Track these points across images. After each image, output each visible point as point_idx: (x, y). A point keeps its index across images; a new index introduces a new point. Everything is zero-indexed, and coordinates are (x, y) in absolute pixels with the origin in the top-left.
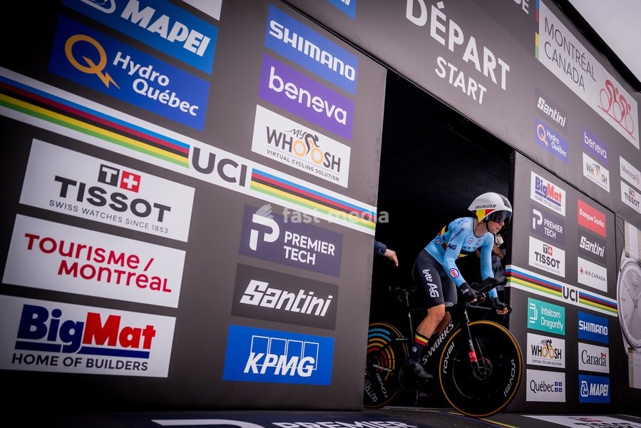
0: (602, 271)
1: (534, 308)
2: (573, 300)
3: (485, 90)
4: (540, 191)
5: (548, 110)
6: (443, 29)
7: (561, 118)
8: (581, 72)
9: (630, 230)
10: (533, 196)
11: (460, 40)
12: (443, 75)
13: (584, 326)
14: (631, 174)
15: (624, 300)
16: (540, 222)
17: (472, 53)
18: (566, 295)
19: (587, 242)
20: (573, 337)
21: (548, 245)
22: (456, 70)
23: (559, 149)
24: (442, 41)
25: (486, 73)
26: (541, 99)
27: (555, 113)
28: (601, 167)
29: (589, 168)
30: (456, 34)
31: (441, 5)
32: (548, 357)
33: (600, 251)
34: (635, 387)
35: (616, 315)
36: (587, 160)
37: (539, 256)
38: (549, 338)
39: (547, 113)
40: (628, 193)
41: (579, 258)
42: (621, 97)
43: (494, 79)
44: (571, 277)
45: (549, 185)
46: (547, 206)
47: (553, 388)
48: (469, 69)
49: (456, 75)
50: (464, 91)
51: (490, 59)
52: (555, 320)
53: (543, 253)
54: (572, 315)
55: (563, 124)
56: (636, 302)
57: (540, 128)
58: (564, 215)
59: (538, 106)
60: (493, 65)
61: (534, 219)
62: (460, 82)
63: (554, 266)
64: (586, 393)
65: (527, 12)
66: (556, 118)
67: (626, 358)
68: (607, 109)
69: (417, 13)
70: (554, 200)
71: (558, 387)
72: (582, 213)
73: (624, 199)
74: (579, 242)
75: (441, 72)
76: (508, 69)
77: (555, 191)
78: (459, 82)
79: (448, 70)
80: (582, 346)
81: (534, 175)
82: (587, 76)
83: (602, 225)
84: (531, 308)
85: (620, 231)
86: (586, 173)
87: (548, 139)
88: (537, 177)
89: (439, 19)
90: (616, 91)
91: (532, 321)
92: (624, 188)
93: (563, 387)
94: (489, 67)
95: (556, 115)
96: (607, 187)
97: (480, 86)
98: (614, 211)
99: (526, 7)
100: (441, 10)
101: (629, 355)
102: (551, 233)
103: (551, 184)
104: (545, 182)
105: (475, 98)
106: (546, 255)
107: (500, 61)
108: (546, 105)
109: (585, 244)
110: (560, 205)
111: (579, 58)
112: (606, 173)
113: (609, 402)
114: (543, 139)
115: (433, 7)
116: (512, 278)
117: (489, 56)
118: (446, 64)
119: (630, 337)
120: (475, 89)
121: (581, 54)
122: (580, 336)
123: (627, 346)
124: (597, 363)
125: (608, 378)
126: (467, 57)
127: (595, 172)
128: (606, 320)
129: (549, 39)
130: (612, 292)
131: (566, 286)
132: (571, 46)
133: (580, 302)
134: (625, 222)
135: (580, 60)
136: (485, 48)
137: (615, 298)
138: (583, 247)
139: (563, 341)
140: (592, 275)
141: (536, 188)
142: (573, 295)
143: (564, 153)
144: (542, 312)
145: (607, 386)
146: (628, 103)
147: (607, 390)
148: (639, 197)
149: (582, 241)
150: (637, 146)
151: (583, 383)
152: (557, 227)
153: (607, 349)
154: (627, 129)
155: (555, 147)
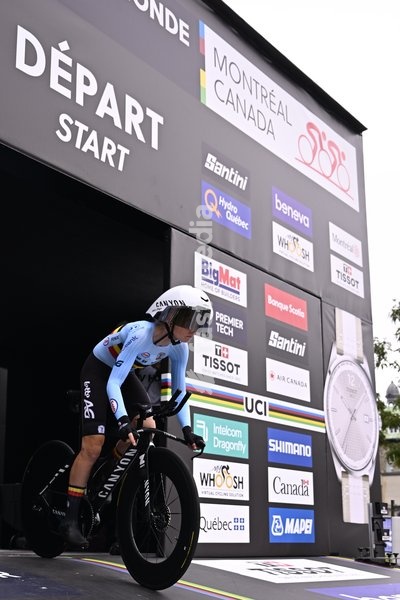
0: (304, 375)
1: (204, 427)
2: (260, 413)
3: (128, 152)
4: (208, 277)
5: (220, 170)
6: (68, 77)
7: (239, 178)
8: (269, 115)
9: (345, 319)
10: (199, 283)
11: (92, 90)
12: (67, 138)
13: (275, 446)
14: (346, 245)
15: (334, 410)
17: (109, 105)
18: (250, 408)
19: (280, 338)
20: (259, 462)
21: (223, 345)
22: (87, 129)
23: (237, 220)
24: (67, 93)
25: (128, 130)
26: (210, 156)
27: (232, 172)
28: (300, 238)
29: (281, 241)
30: (87, 82)
31: (64, 46)
32: (224, 486)
33: (299, 349)
34: (352, 522)
35: (323, 431)
36: (279, 231)
37: (208, 360)
38: (225, 464)
39: (219, 173)
40: (342, 270)
41: (268, 360)
42: (331, 144)
43: (140, 136)
44: (257, 383)
45: (221, 268)
46: (219, 294)
47: (232, 526)
48: (105, 127)
49: (86, 135)
50: (97, 156)
51: (134, 111)
52: (235, 440)
53: (215, 357)
54: (259, 433)
55: (243, 186)
56: (353, 412)
57: (210, 194)
58: (245, 306)
59: (207, 165)
60: (140, 118)
62: (92, 144)
63: (231, 372)
64: (279, 530)
65: (187, 43)
66: (232, 179)
67: (339, 484)
68: (309, 161)
69: (31, 59)
70: (230, 286)
71: (239, 524)
72: (270, 300)
73: (335, 279)
74: (268, 339)
75: (64, 133)
76: (161, 121)
77: (230, 275)
78: (90, 145)
79: (74, 130)
80: (272, 472)
81: (199, 258)
82: (278, 120)
83: (302, 314)
84: (198, 426)
85: (330, 322)
86: (277, 249)
87: (221, 208)
88: (204, 261)
89: (62, 65)
90: (322, 136)
92: (336, 264)
93: (247, 524)
94: (133, 121)
95: (233, 176)
96: (309, 265)
97: (120, 147)
98: (321, 296)
99: (185, 37)
100: (65, 52)
101: (344, 481)
102: (227, 330)
103: (225, 267)
104: (216, 265)
105: (112, 164)
106: (220, 358)
107: (150, 112)
108: (218, 164)
109: (276, 341)
110: (238, 293)
111: (266, 97)
112: (309, 246)
113: (313, 541)
114: (214, 209)
115: (53, 49)
117: (133, 107)
118: (71, 122)
119: (345, 458)
120: (113, 151)
121: (269, 91)
122: (270, 460)
123: (339, 470)
124: (296, 491)
125: (312, 512)
126: (101, 111)
127: (291, 246)
128: (309, 438)
129: (221, 75)
130: (317, 401)
131: (250, 396)
132: (253, 82)
133: (270, 416)
134: (337, 310)
135: (268, 99)
136: (127, 96)
137: (323, 410)
138: (274, 345)
139: (246, 466)
140: (288, 380)
141: (203, 273)
142: (261, 408)
143: (244, 225)
144: (215, 432)
145: (310, 521)
146: (341, 150)
147: (310, 527)
148: (358, 275)
149: (272, 338)
150: (356, 207)
151: (276, 519)
152: (235, 322)
153: (311, 474)
154: (340, 185)
155: (230, 218)
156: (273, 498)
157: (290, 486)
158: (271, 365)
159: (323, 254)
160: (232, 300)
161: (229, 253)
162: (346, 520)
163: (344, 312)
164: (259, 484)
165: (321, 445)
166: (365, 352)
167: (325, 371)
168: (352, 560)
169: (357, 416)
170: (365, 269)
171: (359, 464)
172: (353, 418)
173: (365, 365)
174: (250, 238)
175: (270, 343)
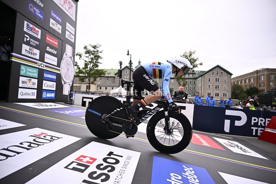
1: (24, 69)
2: (42, 67)
4: (29, 29)
7: (41, 4)
10: (25, 29)
13: (46, 75)
14: (71, 29)
15: (63, 68)
16: (28, 39)
18: (39, 65)
19: (50, 49)
20: (41, 79)
21: (32, 48)
23: (39, 15)
27: (39, 1)
28: (58, 24)
29: (52, 24)
32: (29, 84)
33: (55, 52)
34: (65, 94)
35: (60, 73)
37: (27, 51)
38: (30, 79)
39: (35, 1)
40: (69, 35)
41: (45, 53)
42: (69, 2)
44: (42, 59)
45: (33, 27)
46: (32, 34)
47: (31, 94)
53: (29, 50)
54: (41, 72)
55: (42, 6)
57: (31, 6)
58: (40, 39)
61: (25, 38)
63: (34, 55)
64: (45, 96)
66: (39, 3)
67: (63, 86)
68: (63, 5)
70: (35, 32)
71: (33, 94)
72: (48, 38)
73: (67, 36)
74: (46, 48)
77: (36, 29)
80: (44, 82)
81: (26, 23)
83: (57, 44)
84: (22, 68)
85: (64, 47)
86: (51, 25)
87: (34, 10)
88: (27, 24)
91: (22, 73)
92: (67, 33)
93: (36, 94)
96: (60, 32)
98: (62, 40)
101: (64, 85)
102: (33, 44)
103: (34, 27)
104: (31, 26)
106: (31, 51)
109: (48, 49)
110: (38, 35)
112: (60, 27)
113: (54, 99)
114: (32, 10)
116: (13, 58)
119: (65, 80)
122: (44, 79)
123: (63, 82)
124: (51, 87)
125: (55, 92)
127: (55, 26)
128: (56, 74)
130: (59, 65)
131: (39, 62)
133: (45, 68)
134: (66, 44)
137: (60, 68)
138: (48, 50)
139: (37, 80)
140: (51, 59)
141: (27, 27)
142: (42, 65)
143: (42, 17)
144: (27, 70)
145: (54, 94)
146: (72, 4)
147: (54, 95)
148: (73, 37)
149: (47, 48)
150: (74, 20)
151: (44, 93)
152: (36, 42)
153: (55, 83)
154: (71, 13)
155: (37, 14)
156: (44, 88)
157: (50, 85)
158: (46, 55)
159: (64, 29)
160: (36, 36)
161: (36, 23)
162: (63, 94)
163: (68, 45)
164: (40, 84)
165: (59, 76)
166: (73, 56)
167: (62, 58)
168: (63, 103)
169: (69, 70)
170: (75, 36)
171: (68, 81)
172: (68, 71)
173: (72, 59)
174: (43, 21)
175: (47, 49)
